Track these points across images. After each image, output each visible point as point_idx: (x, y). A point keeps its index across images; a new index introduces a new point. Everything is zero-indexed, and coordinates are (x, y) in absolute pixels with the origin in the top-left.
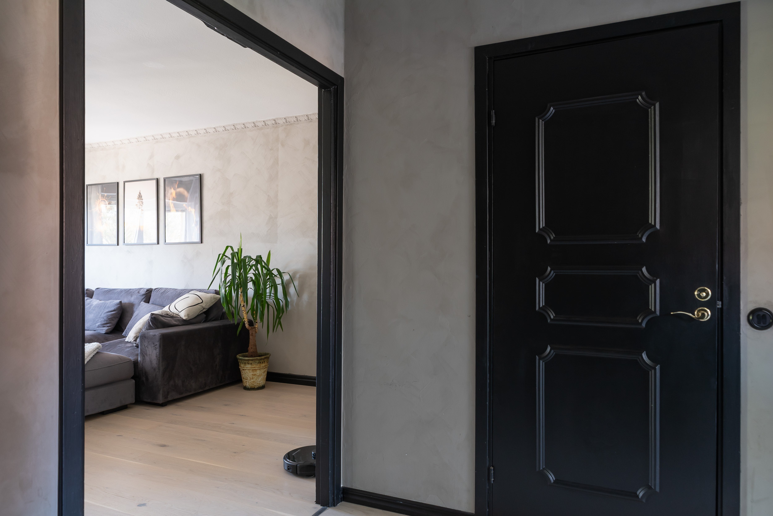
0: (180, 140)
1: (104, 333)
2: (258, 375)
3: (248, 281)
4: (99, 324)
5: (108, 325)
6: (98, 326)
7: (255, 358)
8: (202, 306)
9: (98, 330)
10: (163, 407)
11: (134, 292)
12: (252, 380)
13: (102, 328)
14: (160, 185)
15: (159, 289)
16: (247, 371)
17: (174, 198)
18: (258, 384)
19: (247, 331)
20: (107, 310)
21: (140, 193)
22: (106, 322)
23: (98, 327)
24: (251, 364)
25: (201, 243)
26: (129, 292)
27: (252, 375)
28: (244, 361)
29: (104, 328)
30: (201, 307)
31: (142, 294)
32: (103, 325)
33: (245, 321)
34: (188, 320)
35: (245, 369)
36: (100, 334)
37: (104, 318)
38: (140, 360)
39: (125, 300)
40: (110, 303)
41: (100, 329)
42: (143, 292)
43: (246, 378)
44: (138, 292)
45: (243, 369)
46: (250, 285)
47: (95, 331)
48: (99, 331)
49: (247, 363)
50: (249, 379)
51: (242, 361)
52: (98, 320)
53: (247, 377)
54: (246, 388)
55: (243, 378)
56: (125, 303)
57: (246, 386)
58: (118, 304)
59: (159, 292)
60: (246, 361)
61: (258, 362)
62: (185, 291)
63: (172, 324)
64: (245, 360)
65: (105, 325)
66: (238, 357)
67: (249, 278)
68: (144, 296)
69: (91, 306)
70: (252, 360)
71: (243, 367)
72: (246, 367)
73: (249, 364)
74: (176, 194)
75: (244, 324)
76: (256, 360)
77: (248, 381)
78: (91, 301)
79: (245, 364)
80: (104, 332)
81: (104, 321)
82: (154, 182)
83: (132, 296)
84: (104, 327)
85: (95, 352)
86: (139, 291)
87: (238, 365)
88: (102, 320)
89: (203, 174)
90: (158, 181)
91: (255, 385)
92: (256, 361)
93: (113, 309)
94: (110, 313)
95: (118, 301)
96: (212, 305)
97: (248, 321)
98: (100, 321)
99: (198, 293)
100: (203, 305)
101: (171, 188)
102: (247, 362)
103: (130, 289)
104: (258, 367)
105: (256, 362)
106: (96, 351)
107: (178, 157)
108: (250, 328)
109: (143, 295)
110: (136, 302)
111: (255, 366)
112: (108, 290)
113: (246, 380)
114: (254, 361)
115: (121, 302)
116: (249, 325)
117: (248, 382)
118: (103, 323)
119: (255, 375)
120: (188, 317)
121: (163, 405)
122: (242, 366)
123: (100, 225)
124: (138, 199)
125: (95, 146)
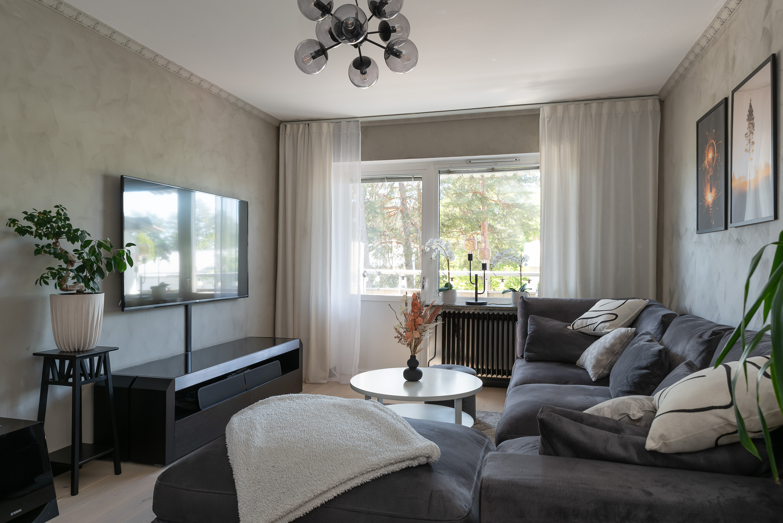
14: (780, 70)
21: (750, 106)
26: (693, 330)
82: (769, 67)
90: (774, 60)
100: (732, 416)
110: (691, 356)
112: (684, 321)
123: (709, 192)
124: (748, 120)
125: (704, 43)
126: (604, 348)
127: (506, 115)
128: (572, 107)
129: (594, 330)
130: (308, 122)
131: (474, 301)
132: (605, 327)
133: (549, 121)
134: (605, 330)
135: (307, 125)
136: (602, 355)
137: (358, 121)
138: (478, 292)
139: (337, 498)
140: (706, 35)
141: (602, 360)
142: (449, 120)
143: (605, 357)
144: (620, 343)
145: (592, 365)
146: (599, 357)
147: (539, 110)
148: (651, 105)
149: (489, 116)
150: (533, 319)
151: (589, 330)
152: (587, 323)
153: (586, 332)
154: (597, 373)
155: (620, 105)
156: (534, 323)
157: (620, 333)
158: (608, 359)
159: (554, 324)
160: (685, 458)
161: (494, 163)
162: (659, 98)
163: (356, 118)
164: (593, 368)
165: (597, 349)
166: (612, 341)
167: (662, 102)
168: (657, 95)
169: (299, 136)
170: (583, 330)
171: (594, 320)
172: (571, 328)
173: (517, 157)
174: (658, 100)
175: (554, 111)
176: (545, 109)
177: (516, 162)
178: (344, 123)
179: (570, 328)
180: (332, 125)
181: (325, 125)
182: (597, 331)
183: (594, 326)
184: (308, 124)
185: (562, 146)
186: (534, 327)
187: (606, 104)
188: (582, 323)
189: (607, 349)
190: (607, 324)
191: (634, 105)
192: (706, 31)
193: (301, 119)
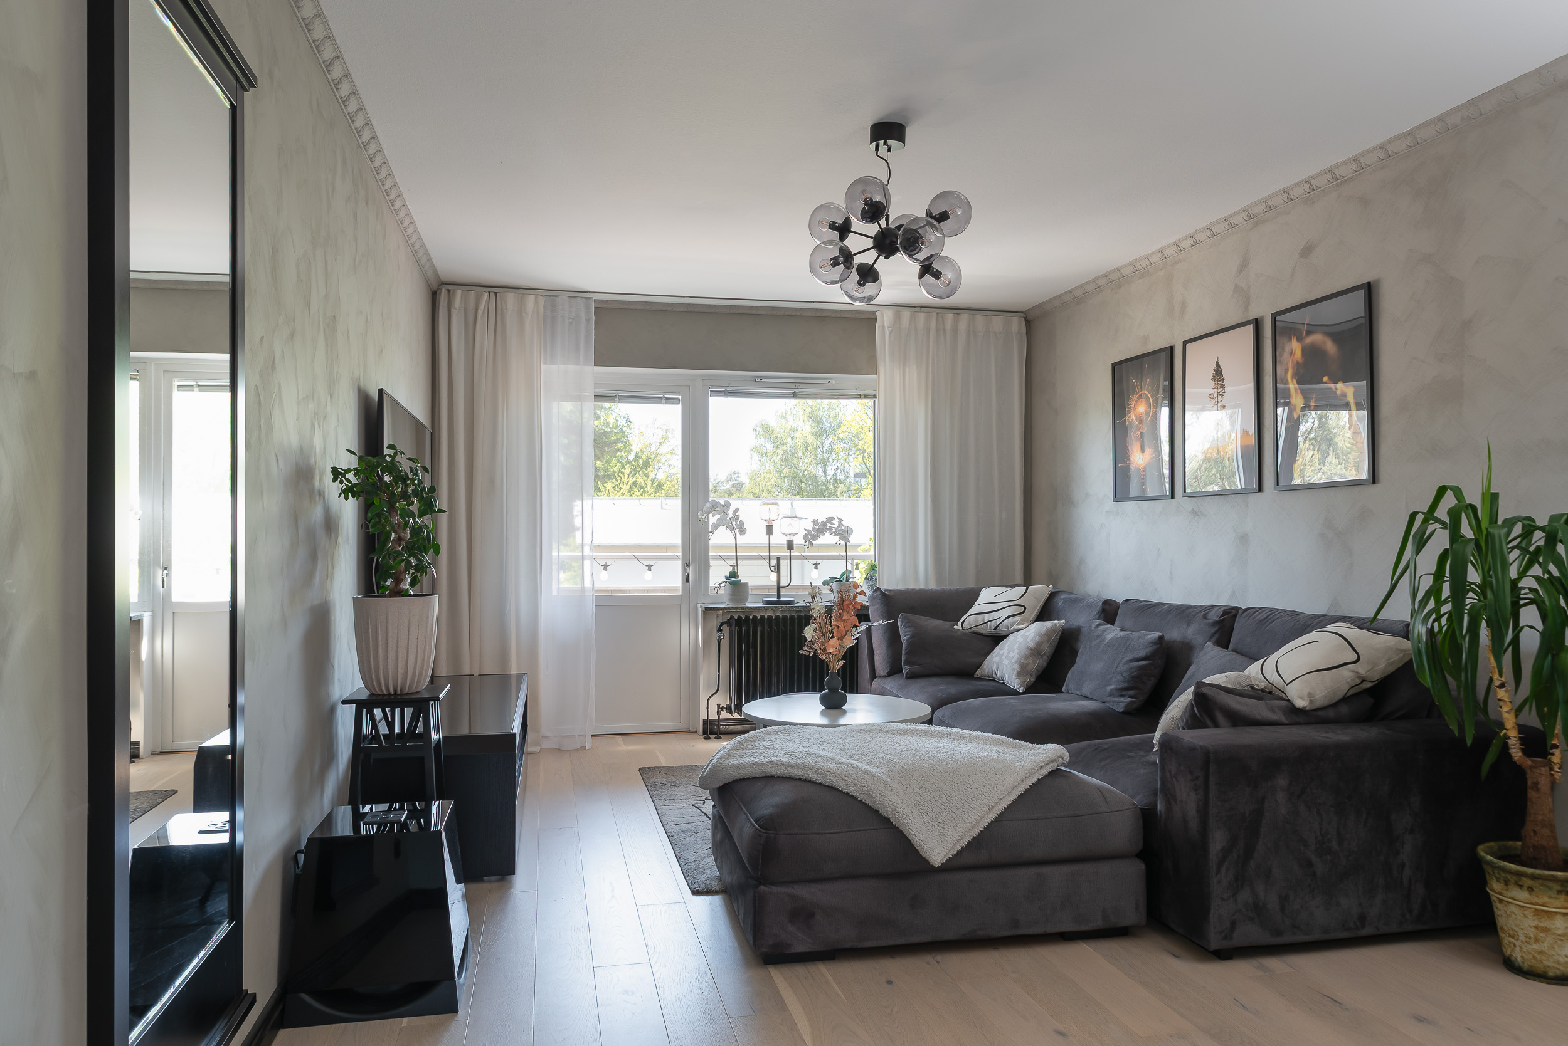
0: (1314, 202)
1: (1121, 711)
2: (1559, 932)
3: (1522, 602)
4: (1112, 687)
5: (1132, 692)
6: (1110, 692)
7: (1547, 872)
8: (1357, 673)
9: (1109, 702)
10: (1223, 961)
11: (1195, 615)
12: (1535, 946)
13: (1117, 699)
14: (1263, 337)
15: (1254, 610)
16: (1513, 908)
17: (1298, 363)
18: (1558, 962)
19: (1519, 773)
20: (1130, 656)
21: (1218, 365)
22: (1126, 685)
23: (1110, 696)
24: (1530, 889)
25: (1374, 482)
26: (1183, 613)
27: (1536, 927)
28: (1503, 874)
29: (1123, 699)
30: (1351, 674)
31: (1211, 621)
32: (1121, 692)
33: (1507, 737)
34: (1307, 708)
35: (1508, 902)
36: (1111, 713)
37: (1124, 675)
38: (1160, 811)
39: (1174, 634)
40: (1139, 638)
41: (1113, 701)
42: (1214, 616)
43: (1511, 932)
44: (1205, 616)
45: (1498, 898)
46: (1530, 616)
47: (1104, 702)
48: (1110, 705)
49: (1513, 881)
50: (1522, 938)
51: (1496, 872)
52: (1111, 678)
53: (1516, 928)
54: (1511, 966)
55: (1502, 928)
56: (1174, 641)
57: (1512, 958)
58: (1154, 643)
59: (1254, 618)
60: (1509, 876)
61: (1559, 888)
62: (1321, 621)
63: (1258, 717)
64: (1505, 870)
65: (1124, 693)
66: (1483, 854)
67: (1527, 591)
68: (1217, 628)
69: (1101, 641)
70: (1533, 877)
71: (1500, 894)
72: (1510, 894)
73: (1521, 887)
74: (1304, 351)
75: (1505, 747)
76: (1551, 880)
77: (1517, 943)
78: (1105, 630)
79: (1507, 883)
80: (1120, 708)
81: (1124, 681)
82: (1250, 329)
83: (1188, 625)
84: (1122, 696)
85: (1044, 772)
86: (1208, 613)
87: (1484, 883)
88: (1118, 677)
89: (1378, 281)
90: (1257, 324)
91: (1546, 963)
92: (1550, 884)
93: (1142, 653)
94: (1137, 664)
95: (1156, 635)
96: (1392, 669)
97: (1520, 738)
98: (1114, 679)
99: (1351, 632)
100: (1361, 669)
101: (1290, 339)
102: (1518, 880)
103: (1190, 607)
104: (1560, 906)
105: (1550, 888)
106: (1050, 768)
107: (1307, 251)
108: (1528, 762)
109: (1215, 623)
110: (1198, 640)
111: (1546, 899)
112: (1144, 606)
113: (1512, 940)
114: (1540, 881)
115: (1161, 638)
116: (1523, 751)
117: (1518, 949)
118: (1121, 685)
119: (1546, 930)
120: (1311, 702)
121: (1223, 955)
122: (1495, 886)
123: (1139, 453)
124: (1214, 379)
125: (1128, 271)
126: (1028, 649)
127: (823, 315)
128: (922, 316)
129: (995, 629)
130: (497, 289)
131: (775, 599)
132: (1014, 623)
133: (890, 333)
134: (1015, 627)
135: (493, 295)
136: (1026, 657)
137: (591, 298)
138: (781, 585)
139: (1009, 808)
140: (1135, 264)
141: (1028, 664)
142: (738, 312)
143: (1030, 661)
144: (1048, 641)
145: (1016, 672)
146: (1023, 661)
147: (874, 313)
148: (1017, 325)
149: (798, 314)
150: (904, 619)
151: (989, 629)
152: (983, 620)
153: (982, 631)
154: (1025, 682)
155: (980, 320)
156: (910, 624)
157: (1045, 628)
158: (1034, 662)
159: (933, 624)
160: (1320, 713)
161: (797, 385)
162: (1025, 316)
163: (587, 292)
164: (1018, 676)
165: (1017, 651)
166: (1037, 638)
167: (1029, 322)
168: (1022, 312)
169: (480, 312)
170: (977, 630)
171: (995, 615)
172: (961, 628)
173: (831, 379)
174: (1023, 319)
175: (897, 318)
176: (885, 315)
177: (829, 386)
178: (563, 299)
179: (959, 627)
180: (542, 300)
181: (531, 299)
182: (1001, 630)
183: (996, 622)
184: (496, 293)
185: (907, 369)
186: (912, 629)
187: (965, 317)
188: (976, 621)
189: (1031, 649)
190: (1018, 619)
191: (997, 322)
192: (1137, 260)
193: (483, 282)
